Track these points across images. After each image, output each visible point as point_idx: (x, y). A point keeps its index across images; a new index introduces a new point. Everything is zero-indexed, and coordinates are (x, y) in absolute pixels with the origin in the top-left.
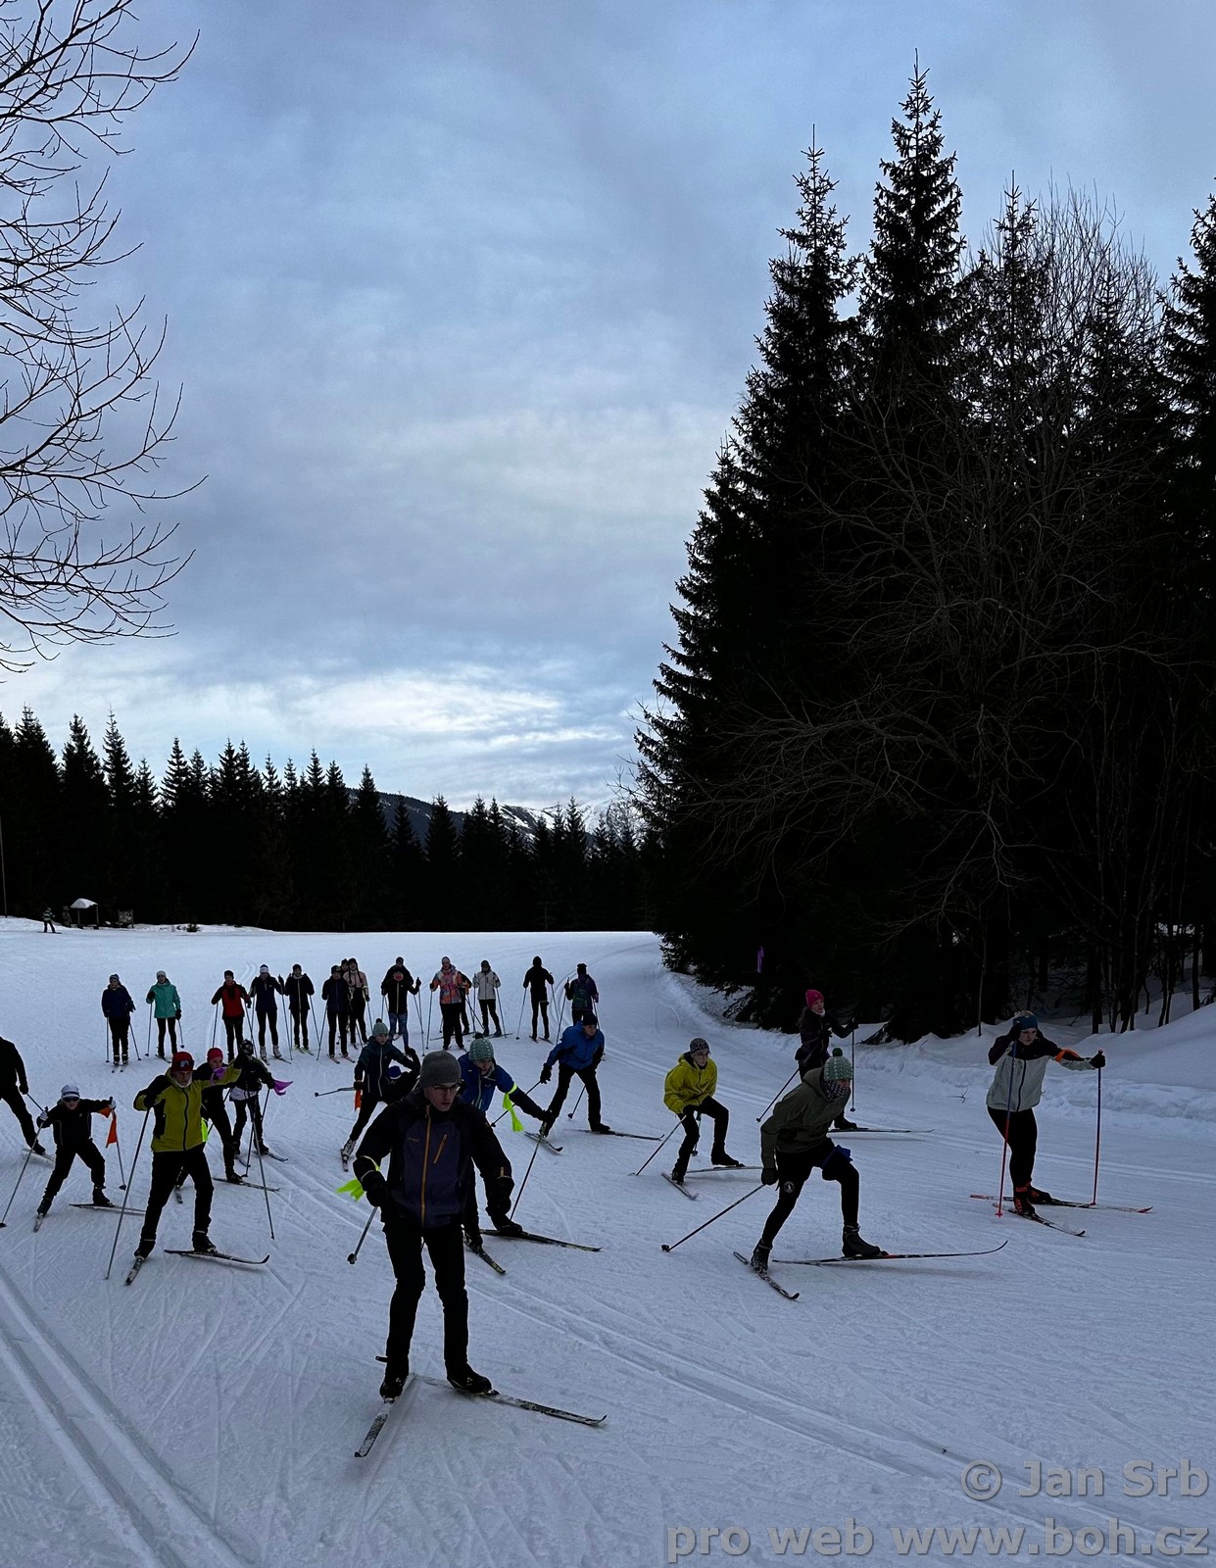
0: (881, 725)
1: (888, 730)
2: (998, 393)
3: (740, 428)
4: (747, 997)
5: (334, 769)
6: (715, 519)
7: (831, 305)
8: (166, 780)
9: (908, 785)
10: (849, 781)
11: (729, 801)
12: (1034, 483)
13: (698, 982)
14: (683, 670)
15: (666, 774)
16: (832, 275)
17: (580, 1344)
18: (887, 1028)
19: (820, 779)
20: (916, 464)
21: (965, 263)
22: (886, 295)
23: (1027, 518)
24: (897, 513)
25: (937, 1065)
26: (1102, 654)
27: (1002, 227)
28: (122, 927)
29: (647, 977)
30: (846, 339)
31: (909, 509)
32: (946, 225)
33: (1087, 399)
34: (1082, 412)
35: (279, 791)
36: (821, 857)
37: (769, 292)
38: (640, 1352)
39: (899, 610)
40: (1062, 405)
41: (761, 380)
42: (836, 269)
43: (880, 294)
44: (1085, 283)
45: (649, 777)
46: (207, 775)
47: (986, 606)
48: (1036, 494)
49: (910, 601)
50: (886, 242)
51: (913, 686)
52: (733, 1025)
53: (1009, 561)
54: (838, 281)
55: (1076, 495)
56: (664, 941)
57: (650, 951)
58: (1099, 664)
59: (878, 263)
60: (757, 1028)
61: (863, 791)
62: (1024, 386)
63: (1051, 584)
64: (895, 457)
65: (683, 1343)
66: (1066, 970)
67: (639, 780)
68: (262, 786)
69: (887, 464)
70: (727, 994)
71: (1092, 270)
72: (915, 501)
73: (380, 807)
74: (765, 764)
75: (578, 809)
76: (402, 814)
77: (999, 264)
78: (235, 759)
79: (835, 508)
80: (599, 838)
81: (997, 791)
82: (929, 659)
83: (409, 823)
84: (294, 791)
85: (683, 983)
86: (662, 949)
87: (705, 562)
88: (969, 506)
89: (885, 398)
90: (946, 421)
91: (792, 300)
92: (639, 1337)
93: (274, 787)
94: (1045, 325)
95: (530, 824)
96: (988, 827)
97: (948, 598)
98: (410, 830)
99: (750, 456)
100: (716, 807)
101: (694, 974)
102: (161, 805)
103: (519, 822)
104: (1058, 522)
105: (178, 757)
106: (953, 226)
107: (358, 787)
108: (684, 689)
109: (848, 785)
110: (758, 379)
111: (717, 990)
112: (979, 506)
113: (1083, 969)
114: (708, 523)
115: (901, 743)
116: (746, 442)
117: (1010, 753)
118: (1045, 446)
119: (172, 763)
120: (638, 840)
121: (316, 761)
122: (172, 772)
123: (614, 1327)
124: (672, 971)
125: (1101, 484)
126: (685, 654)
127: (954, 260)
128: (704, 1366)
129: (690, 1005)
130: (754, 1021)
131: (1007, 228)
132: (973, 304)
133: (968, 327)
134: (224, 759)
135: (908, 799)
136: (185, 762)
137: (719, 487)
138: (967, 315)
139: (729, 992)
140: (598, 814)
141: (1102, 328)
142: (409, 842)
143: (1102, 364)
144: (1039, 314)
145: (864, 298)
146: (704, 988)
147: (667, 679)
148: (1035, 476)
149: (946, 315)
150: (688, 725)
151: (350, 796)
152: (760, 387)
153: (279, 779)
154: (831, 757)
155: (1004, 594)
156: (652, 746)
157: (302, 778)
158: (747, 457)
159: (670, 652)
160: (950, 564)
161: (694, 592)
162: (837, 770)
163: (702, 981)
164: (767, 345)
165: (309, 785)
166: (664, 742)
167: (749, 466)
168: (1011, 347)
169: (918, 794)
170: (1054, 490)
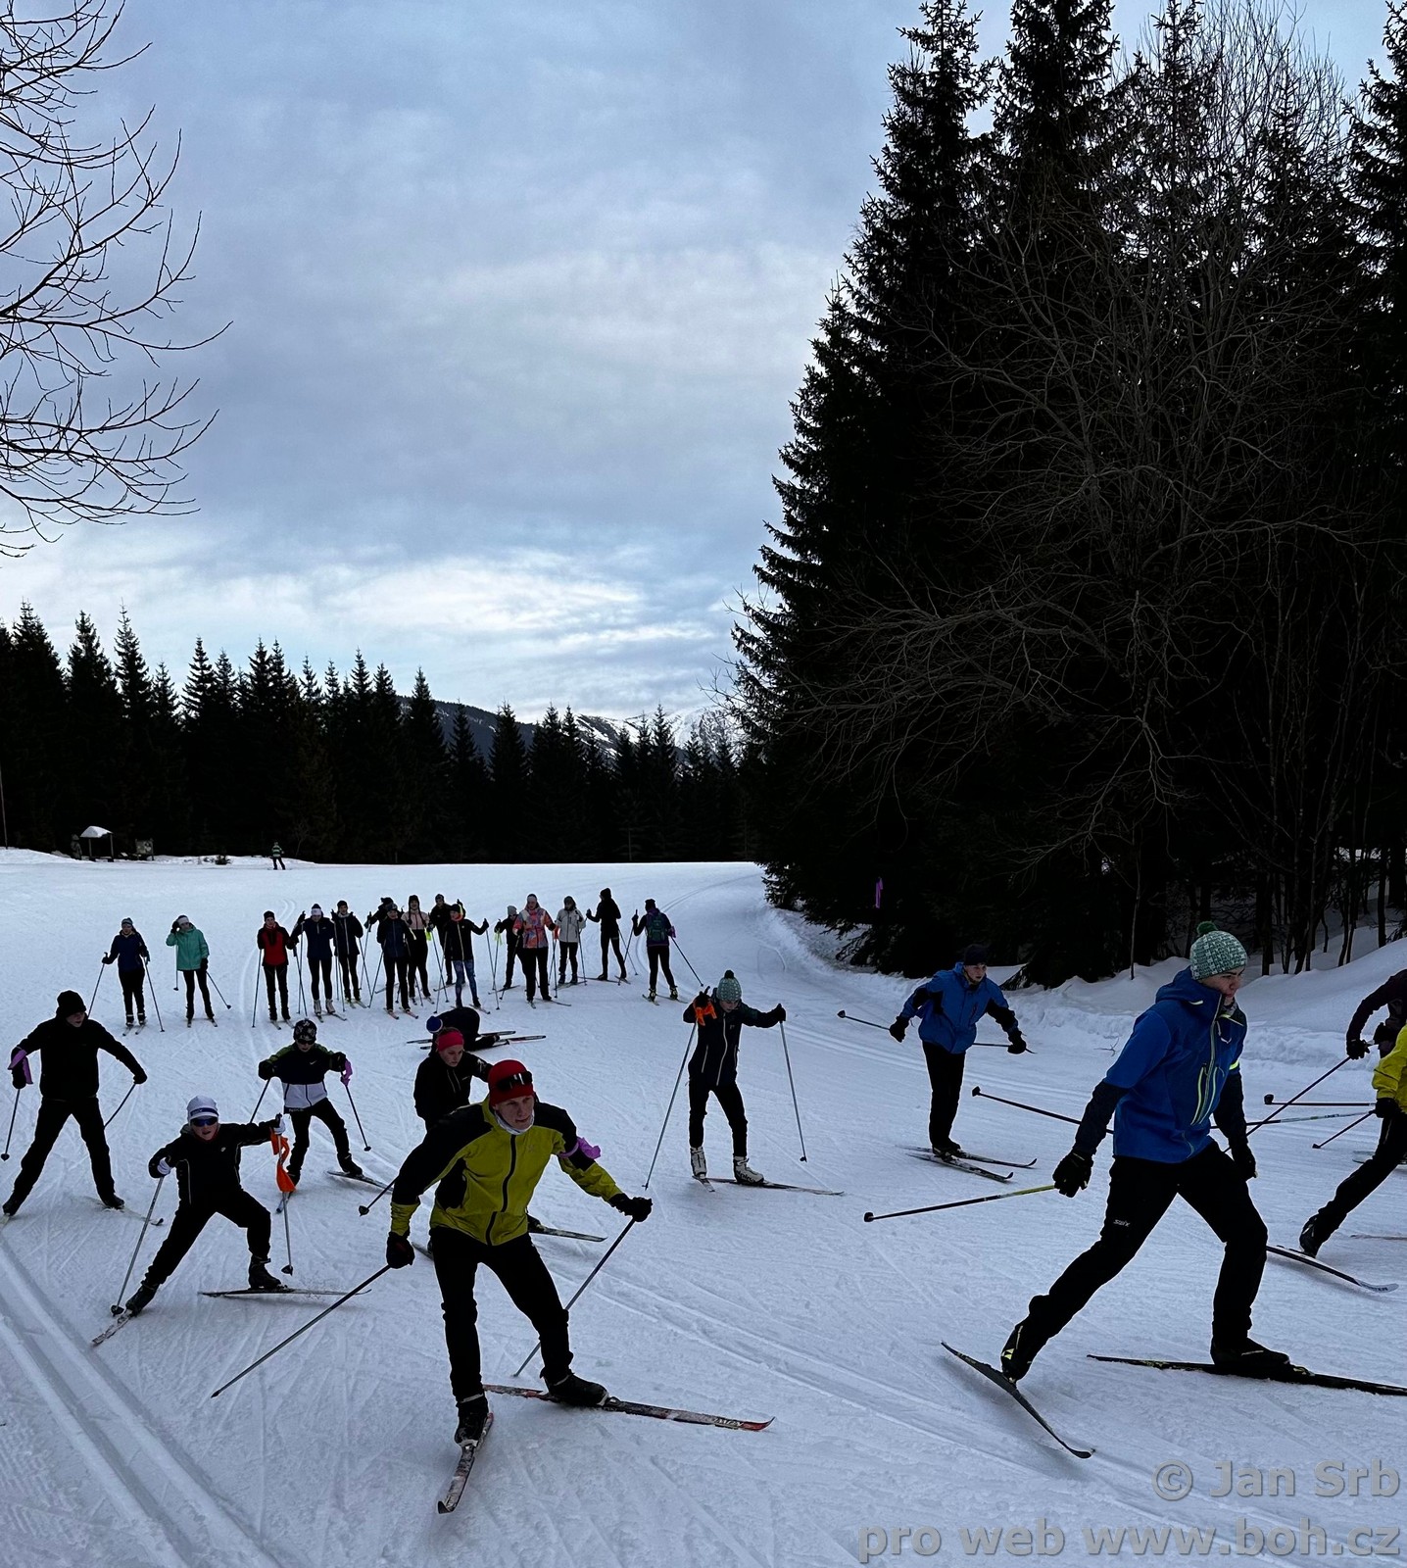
0: (1020, 616)
1: (1028, 622)
2: (1156, 222)
3: (854, 266)
4: (863, 937)
5: (382, 673)
6: (825, 375)
7: (960, 119)
8: (188, 687)
9: (1052, 686)
10: (983, 683)
11: (843, 707)
13: (807, 919)
14: (788, 553)
15: (769, 676)
16: (961, 83)
17: (676, 1334)
18: (1025, 971)
19: (947, 680)
20: (1060, 308)
21: (1118, 69)
22: (1025, 106)
23: (1190, 371)
24: (1038, 366)
25: (1083, 1013)
26: (1276, 531)
27: (1161, 23)
28: (141, 859)
29: (747, 916)
31: (1052, 361)
32: (1096, 22)
33: (1260, 230)
34: (1255, 245)
35: (320, 700)
36: (950, 771)
37: (888, 104)
38: (745, 1341)
39: (1042, 480)
40: (1231, 237)
41: (878, 209)
42: (966, 76)
43: (1019, 106)
44: (1260, 90)
45: (750, 680)
46: (235, 681)
47: (1142, 475)
48: (1201, 344)
49: (1054, 469)
50: (1026, 43)
51: (1056, 570)
52: (847, 970)
53: (1169, 421)
54: (968, 90)
55: (1247, 343)
56: (767, 872)
57: (751, 885)
58: (1273, 544)
59: (1016, 69)
60: (876, 972)
61: (999, 695)
62: (1186, 213)
63: (1217, 450)
64: (1036, 299)
65: (793, 1331)
66: (1232, 902)
67: (737, 683)
68: (299, 693)
69: (1027, 306)
70: (841, 934)
71: (1268, 75)
72: (1060, 352)
73: (437, 718)
74: (885, 663)
75: (666, 719)
76: (462, 726)
77: (1158, 68)
78: (268, 662)
79: (965, 360)
80: (691, 753)
81: (1154, 693)
82: (1077, 538)
83: (470, 736)
84: (336, 699)
85: (789, 921)
86: (765, 881)
87: (813, 425)
88: (1121, 357)
89: (1024, 229)
90: (1096, 256)
91: (915, 113)
92: (743, 1325)
93: (313, 695)
94: (1211, 140)
95: (610, 737)
96: (1143, 737)
97: (1098, 465)
98: (472, 745)
99: (866, 300)
100: (828, 714)
101: (801, 911)
102: (183, 717)
103: (598, 735)
104: (1226, 376)
105: (201, 661)
106: (1105, 24)
107: (410, 695)
108: (789, 576)
109: (981, 687)
110: (874, 209)
111: (828, 929)
112: (1134, 358)
113: (1252, 901)
114: (817, 380)
115: (1044, 637)
116: (861, 283)
117: (1170, 648)
118: (1212, 286)
119: (194, 667)
120: (736, 755)
121: (361, 664)
122: (194, 678)
123: (714, 1314)
124: (776, 907)
125: (1276, 332)
126: (791, 534)
127: (1105, 64)
128: (818, 1357)
129: (797, 947)
130: (873, 963)
131: (1167, 26)
132: (1128, 117)
133: (1121, 143)
134: (255, 662)
135: (1051, 703)
136: (210, 666)
137: (829, 337)
138: (1120, 130)
139: (843, 931)
140: (689, 725)
141: (1278, 143)
142: (471, 759)
143: (1280, 188)
144: (1205, 129)
145: (999, 110)
146: (813, 926)
147: (770, 564)
148: (1200, 321)
149: (1096, 130)
150: (794, 618)
151: (402, 705)
152: (877, 217)
153: (318, 685)
154: (961, 654)
155: (1162, 461)
156: (753, 644)
157: (346, 683)
158: (863, 302)
159: (772, 532)
160: (1101, 426)
161: (801, 462)
162: (968, 670)
163: (811, 919)
164: (885, 167)
165: (354, 693)
166: (767, 639)
167: (864, 312)
168: (1171, 168)
169: (1062, 697)
170: (1220, 339)
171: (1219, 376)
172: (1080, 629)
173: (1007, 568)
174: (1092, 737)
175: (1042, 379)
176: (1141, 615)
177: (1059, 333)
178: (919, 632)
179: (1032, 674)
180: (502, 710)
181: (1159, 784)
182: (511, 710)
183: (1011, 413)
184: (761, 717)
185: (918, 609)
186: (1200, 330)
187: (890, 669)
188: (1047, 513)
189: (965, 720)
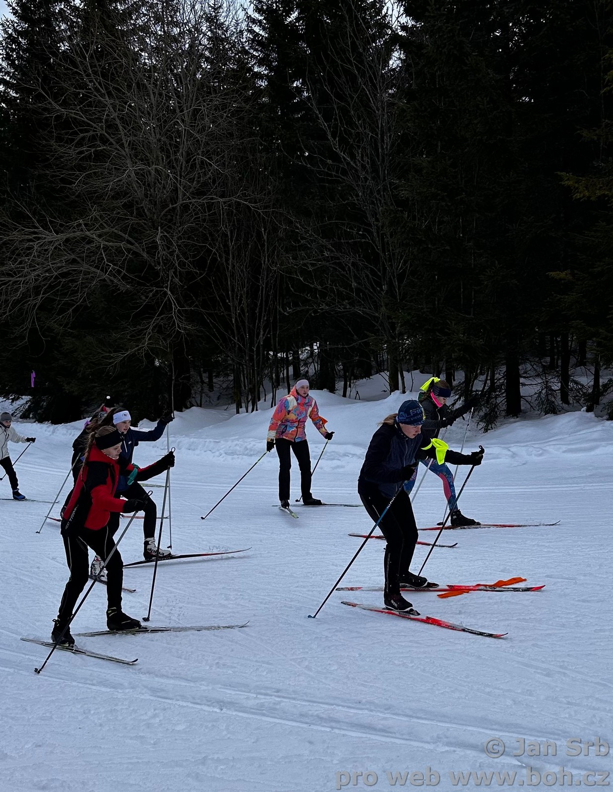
0: (100, 236)
1: (104, 239)
9: (119, 272)
19: (63, 267)
20: (108, 84)
23: (176, 122)
24: (99, 112)
26: (224, 202)
31: (106, 110)
36: (68, 314)
39: (105, 169)
47: (156, 170)
48: (180, 109)
49: (111, 164)
51: (118, 214)
52: (20, 421)
55: (202, 112)
58: (223, 208)
60: (35, 422)
61: (91, 275)
63: (193, 162)
64: (96, 79)
66: (222, 379)
69: (91, 82)
72: (109, 106)
74: (25, 256)
79: (60, 105)
81: (172, 277)
82: (127, 198)
96: (169, 298)
97: (134, 163)
109: (81, 271)
113: (231, 378)
115: (112, 247)
117: (178, 256)
130: (32, 418)
135: (119, 280)
169: (124, 278)
172: (132, 244)
173: (90, 211)
174: (144, 298)
175: (101, 119)
176: (162, 238)
177: (109, 97)
178: (43, 241)
179: (107, 265)
181: (179, 322)
183: (86, 134)
185: (42, 230)
187: (29, 259)
188: (108, 185)
189: (74, 287)
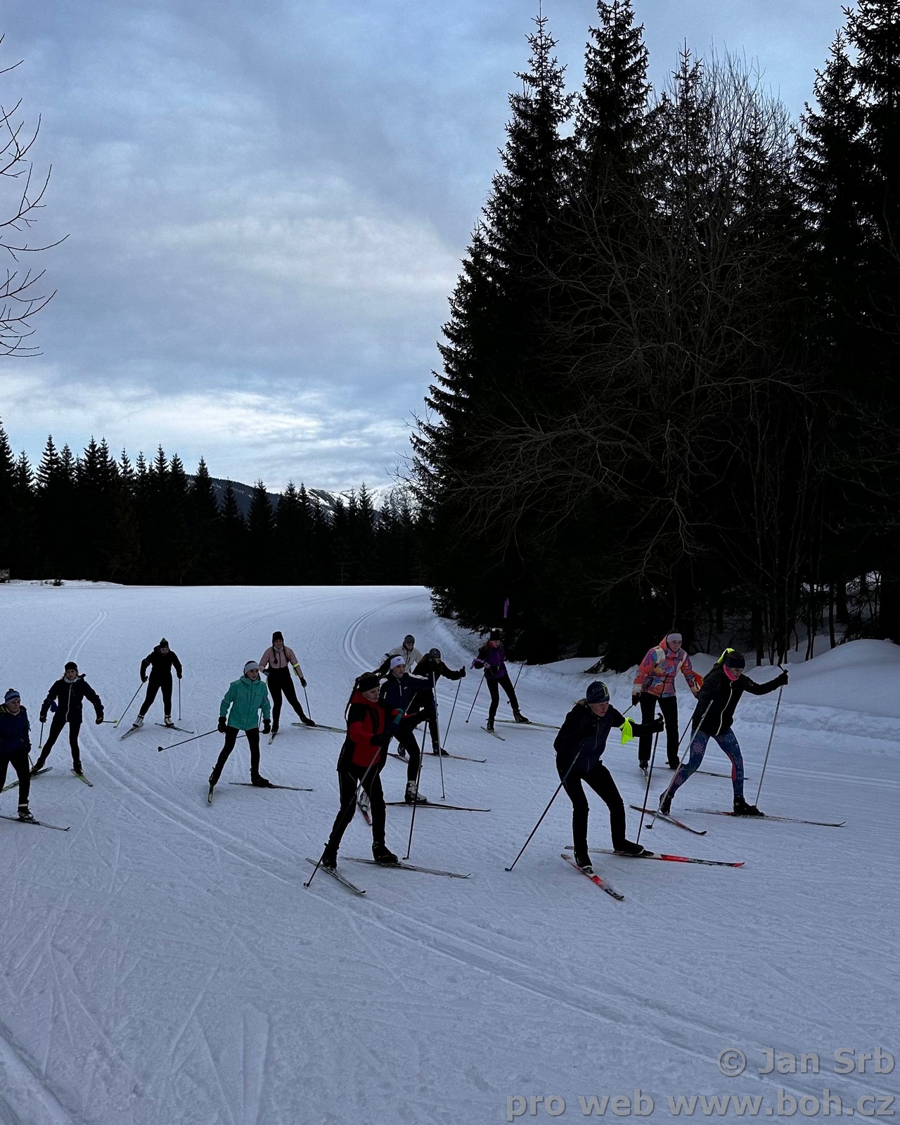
0: (595, 434)
2: (678, 194)
3: (488, 215)
5: (176, 460)
6: (470, 282)
7: (554, 128)
8: (40, 467)
9: (616, 478)
10: (572, 474)
11: (481, 487)
12: (704, 260)
13: (459, 625)
14: (447, 390)
15: (434, 467)
16: (554, 106)
18: (604, 661)
19: (549, 472)
20: (617, 244)
21: (652, 102)
22: (595, 122)
23: (699, 285)
24: (604, 280)
26: (755, 384)
27: (678, 77)
29: (420, 621)
30: (565, 153)
31: (612, 277)
32: (637, 74)
33: (742, 200)
34: (738, 209)
35: (132, 477)
37: (509, 117)
39: (606, 350)
40: (723, 204)
41: (503, 180)
42: (557, 102)
43: (591, 121)
44: (738, 117)
45: (422, 469)
46: (74, 463)
47: (669, 348)
48: (705, 268)
49: (614, 343)
50: (594, 84)
51: (618, 405)
53: (687, 316)
54: (559, 111)
55: (734, 268)
56: (433, 593)
57: (423, 601)
58: (753, 392)
59: (589, 99)
61: (582, 482)
62: (696, 190)
63: (717, 334)
66: (736, 617)
67: (414, 471)
68: (118, 472)
69: (596, 243)
70: (482, 635)
71: (743, 109)
72: (617, 271)
73: (213, 489)
74: (508, 460)
75: (367, 492)
76: (229, 495)
77: (676, 102)
78: (97, 452)
80: (384, 514)
81: (681, 483)
82: (630, 385)
83: (235, 502)
84: (144, 477)
85: (447, 626)
86: (432, 599)
87: (463, 312)
88: (656, 276)
89: (595, 197)
90: (639, 213)
91: (526, 124)
93: (128, 473)
94: (710, 146)
95: (330, 503)
96: (675, 510)
97: (642, 341)
98: (236, 507)
99: (495, 236)
100: (471, 491)
101: (456, 619)
102: (36, 487)
103: (322, 501)
104: (722, 288)
105: (50, 450)
106: (643, 75)
107: (195, 474)
108: (448, 404)
109: (571, 477)
110: (501, 180)
111: (473, 631)
112: (664, 276)
113: (749, 617)
114: (465, 284)
115: (609, 447)
116: (493, 225)
118: (712, 233)
119: (45, 454)
120: (414, 516)
121: (162, 454)
122: (45, 461)
124: (439, 616)
125: (752, 262)
126: (449, 378)
127: (643, 99)
129: (453, 643)
131: (681, 78)
132: (658, 130)
133: (655, 146)
135: (616, 489)
136: (57, 454)
137: (473, 258)
138: (653, 138)
139: (483, 633)
140: (383, 496)
141: (752, 150)
142: (235, 516)
143: (754, 175)
144: (706, 139)
145: (579, 124)
146: (463, 629)
147: (436, 396)
148: (705, 255)
149: (639, 138)
150: (450, 430)
151: (189, 481)
152: (503, 186)
153: (132, 467)
154: (557, 456)
155: (683, 340)
156: (424, 446)
157: (151, 466)
158: (493, 237)
159: (437, 377)
160: (643, 318)
161: (455, 334)
162: (563, 466)
163: (462, 625)
164: (507, 155)
165: (156, 472)
166: (433, 443)
167: (495, 243)
168: (686, 162)
169: (621, 484)
170: (718, 265)
171: (718, 288)
172: (633, 443)
173: (586, 403)
174: (642, 510)
175: (606, 288)
176: (671, 434)
177: (617, 260)
178: (530, 441)
179: (603, 469)
180: (257, 485)
181: (686, 542)
182: (264, 485)
183: (586, 308)
184: (429, 492)
185: (529, 427)
186: (705, 260)
187: (512, 464)
188: (610, 370)
189: (561, 497)
